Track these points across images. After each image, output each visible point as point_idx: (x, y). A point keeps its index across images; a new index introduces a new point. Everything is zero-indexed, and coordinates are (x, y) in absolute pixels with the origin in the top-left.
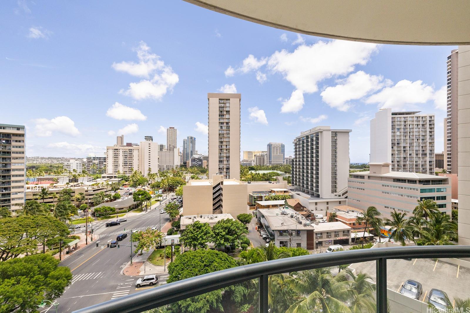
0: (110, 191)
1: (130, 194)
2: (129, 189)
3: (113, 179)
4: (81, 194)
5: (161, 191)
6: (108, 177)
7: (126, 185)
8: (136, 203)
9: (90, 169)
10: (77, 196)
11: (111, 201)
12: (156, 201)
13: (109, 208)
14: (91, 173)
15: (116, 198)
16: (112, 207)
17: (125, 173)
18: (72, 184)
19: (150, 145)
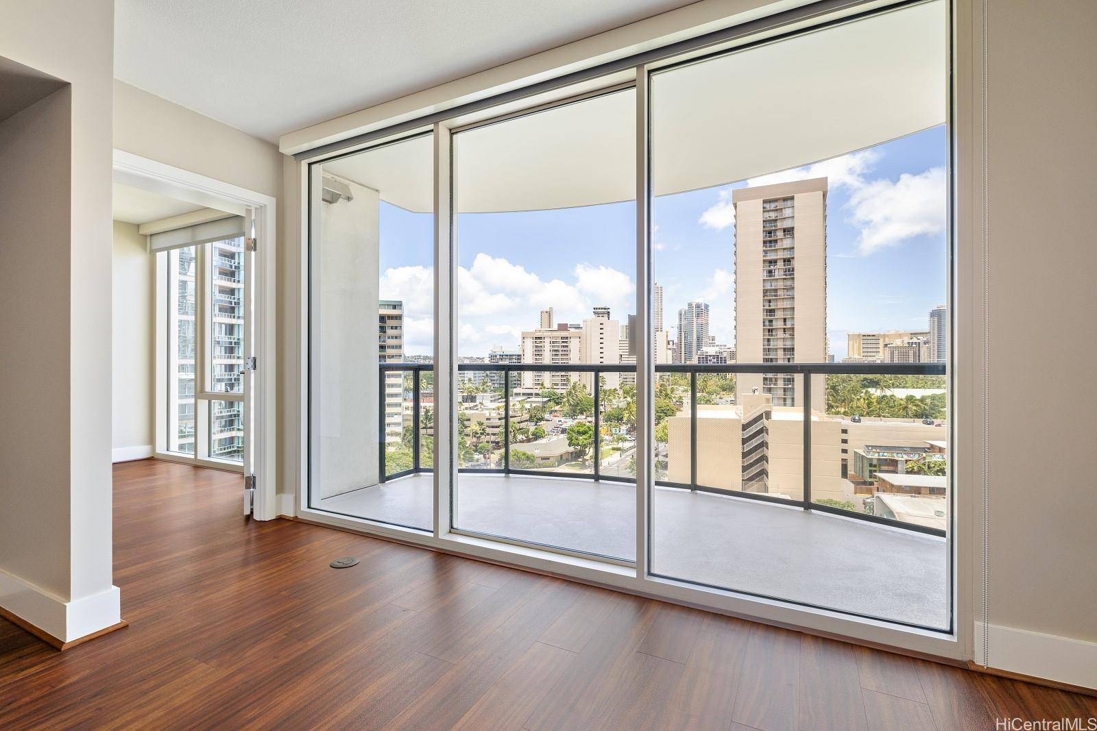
0: (527, 421)
1: (564, 431)
2: (560, 421)
3: (533, 399)
4: (480, 424)
5: (624, 428)
6: (524, 394)
7: (556, 411)
8: (571, 449)
9: (496, 378)
10: (474, 427)
11: (529, 440)
12: (614, 449)
13: (524, 454)
14: (496, 385)
15: (537, 436)
16: (529, 453)
17: (555, 387)
18: (466, 405)
19: (602, 326)
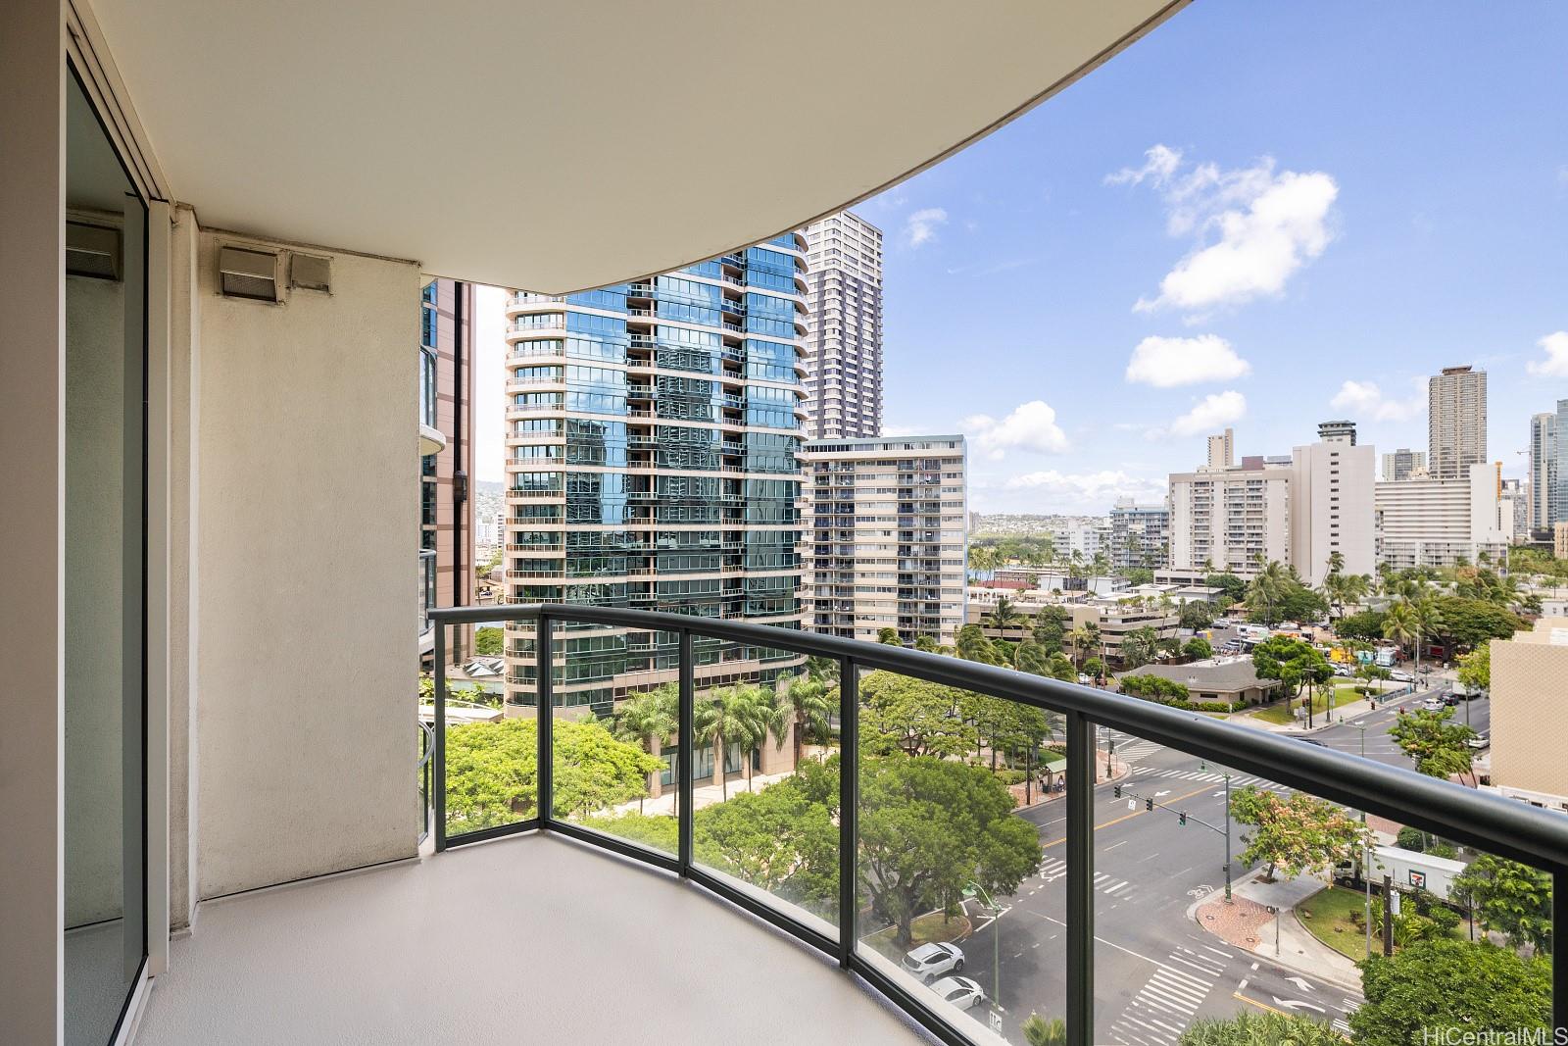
0: (1172, 626)
1: (1249, 649)
2: (1243, 630)
3: (1191, 589)
4: (1090, 627)
5: (1385, 655)
6: (1174, 580)
7: (1236, 612)
8: (1265, 683)
9: (1123, 551)
10: (1078, 629)
11: (1180, 661)
12: (1360, 691)
13: (1167, 684)
14: (1123, 564)
15: (1194, 653)
16: (1177, 683)
17: (1234, 569)
18: (1069, 594)
19: (1334, 459)
